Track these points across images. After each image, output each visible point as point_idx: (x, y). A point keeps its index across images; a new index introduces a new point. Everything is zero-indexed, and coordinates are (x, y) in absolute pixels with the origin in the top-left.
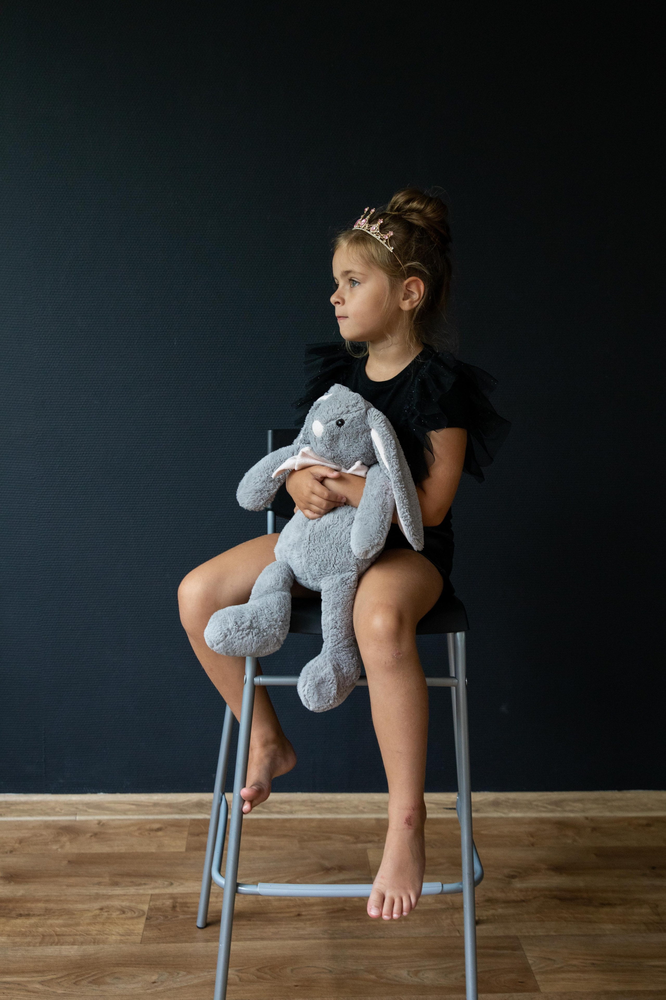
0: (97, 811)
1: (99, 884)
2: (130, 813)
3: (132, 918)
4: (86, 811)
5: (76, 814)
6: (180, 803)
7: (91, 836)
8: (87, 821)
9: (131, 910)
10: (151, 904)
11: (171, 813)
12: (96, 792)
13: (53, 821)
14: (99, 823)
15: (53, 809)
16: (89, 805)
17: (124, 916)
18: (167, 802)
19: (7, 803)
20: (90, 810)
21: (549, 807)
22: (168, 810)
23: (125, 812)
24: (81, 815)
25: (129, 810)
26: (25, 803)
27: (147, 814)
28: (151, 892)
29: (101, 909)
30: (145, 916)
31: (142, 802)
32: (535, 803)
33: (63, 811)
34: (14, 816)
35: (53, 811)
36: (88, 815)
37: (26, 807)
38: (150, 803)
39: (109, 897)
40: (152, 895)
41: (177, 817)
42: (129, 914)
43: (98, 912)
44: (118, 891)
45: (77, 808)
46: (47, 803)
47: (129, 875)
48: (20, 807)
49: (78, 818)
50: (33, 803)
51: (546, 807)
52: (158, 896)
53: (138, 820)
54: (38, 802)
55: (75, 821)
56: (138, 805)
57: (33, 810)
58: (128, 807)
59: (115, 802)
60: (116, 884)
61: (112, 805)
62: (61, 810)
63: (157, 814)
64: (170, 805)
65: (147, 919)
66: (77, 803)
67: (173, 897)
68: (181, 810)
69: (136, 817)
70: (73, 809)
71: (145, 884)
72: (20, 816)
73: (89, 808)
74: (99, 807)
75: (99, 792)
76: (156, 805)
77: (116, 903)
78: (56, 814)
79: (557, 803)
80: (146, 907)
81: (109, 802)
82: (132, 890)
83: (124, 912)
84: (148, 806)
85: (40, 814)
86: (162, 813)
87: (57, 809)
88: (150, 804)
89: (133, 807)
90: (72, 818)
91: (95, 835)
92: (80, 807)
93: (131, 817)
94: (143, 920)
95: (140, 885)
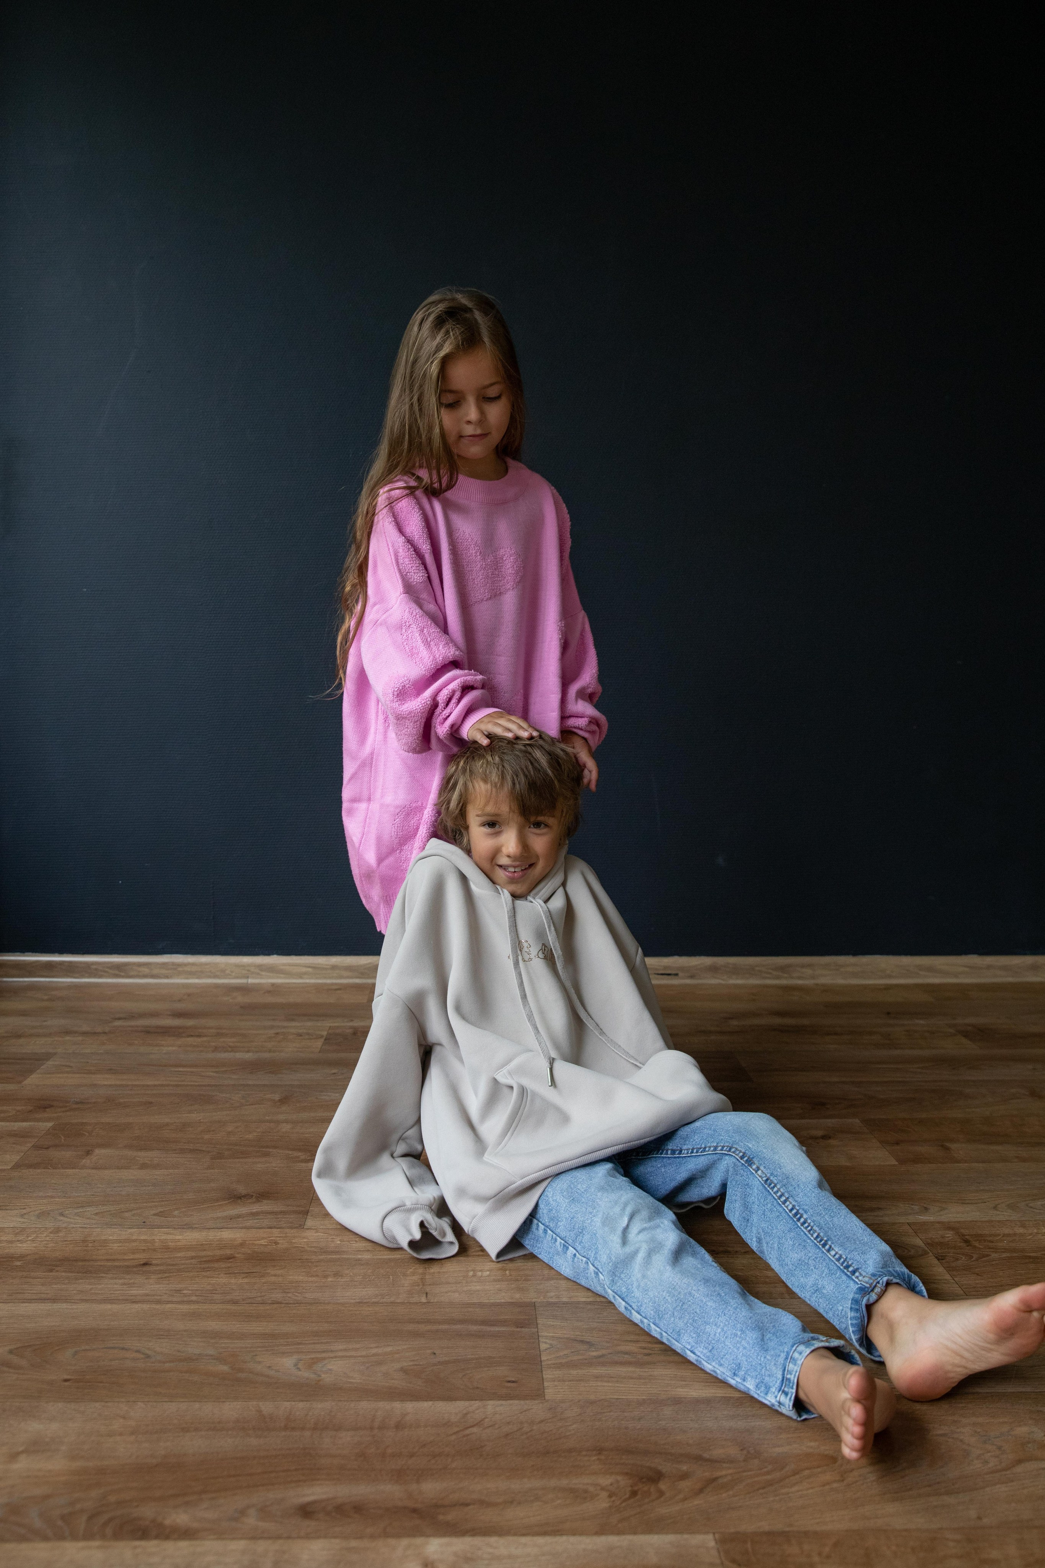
0: (271, 974)
1: (273, 1020)
2: (305, 976)
3: (311, 1039)
4: (258, 974)
5: (248, 977)
6: (361, 966)
7: (264, 993)
8: (259, 984)
9: (308, 1034)
10: (330, 1031)
11: (352, 978)
12: (269, 954)
13: (223, 984)
14: (273, 985)
15: (223, 971)
16: (260, 967)
17: (301, 1038)
18: (344, 965)
19: (173, 964)
20: (263, 973)
21: (775, 973)
22: (349, 974)
23: (300, 975)
24: (253, 978)
25: (305, 973)
26: (193, 964)
27: (325, 978)
28: (329, 1025)
29: (277, 1034)
30: (324, 1038)
31: (318, 964)
32: (757, 968)
33: (234, 974)
34: (182, 979)
35: (223, 972)
36: (261, 978)
37: (194, 969)
38: (326, 965)
39: (284, 1027)
40: (330, 1027)
41: (357, 981)
42: (307, 1037)
43: (273, 1035)
44: (293, 1024)
45: (248, 971)
46: (216, 964)
47: (305, 1015)
48: (188, 969)
49: (250, 981)
50: (201, 964)
51: (770, 973)
52: (338, 1027)
53: (315, 983)
54: (206, 964)
55: (247, 983)
56: (313, 967)
57: (202, 972)
58: (304, 970)
59: (290, 965)
60: (293, 1020)
61: (287, 967)
62: (232, 972)
63: (337, 978)
64: (349, 968)
65: (325, 1040)
66: (249, 965)
67: (351, 1027)
68: (362, 974)
69: (313, 981)
70: (244, 972)
71: (323, 1020)
72: (187, 978)
73: (262, 970)
74: (271, 969)
75: (273, 954)
76: (334, 967)
77: (293, 1031)
78: (226, 976)
79: (783, 969)
80: (325, 1033)
81: (284, 965)
82: (309, 1024)
83: (301, 1036)
84: (326, 969)
85: (210, 977)
86: (341, 977)
87: (227, 972)
88: (328, 967)
89: (310, 970)
90: (244, 981)
91: (269, 992)
92: (252, 969)
93: (308, 981)
94: (322, 1040)
95: (318, 1021)
